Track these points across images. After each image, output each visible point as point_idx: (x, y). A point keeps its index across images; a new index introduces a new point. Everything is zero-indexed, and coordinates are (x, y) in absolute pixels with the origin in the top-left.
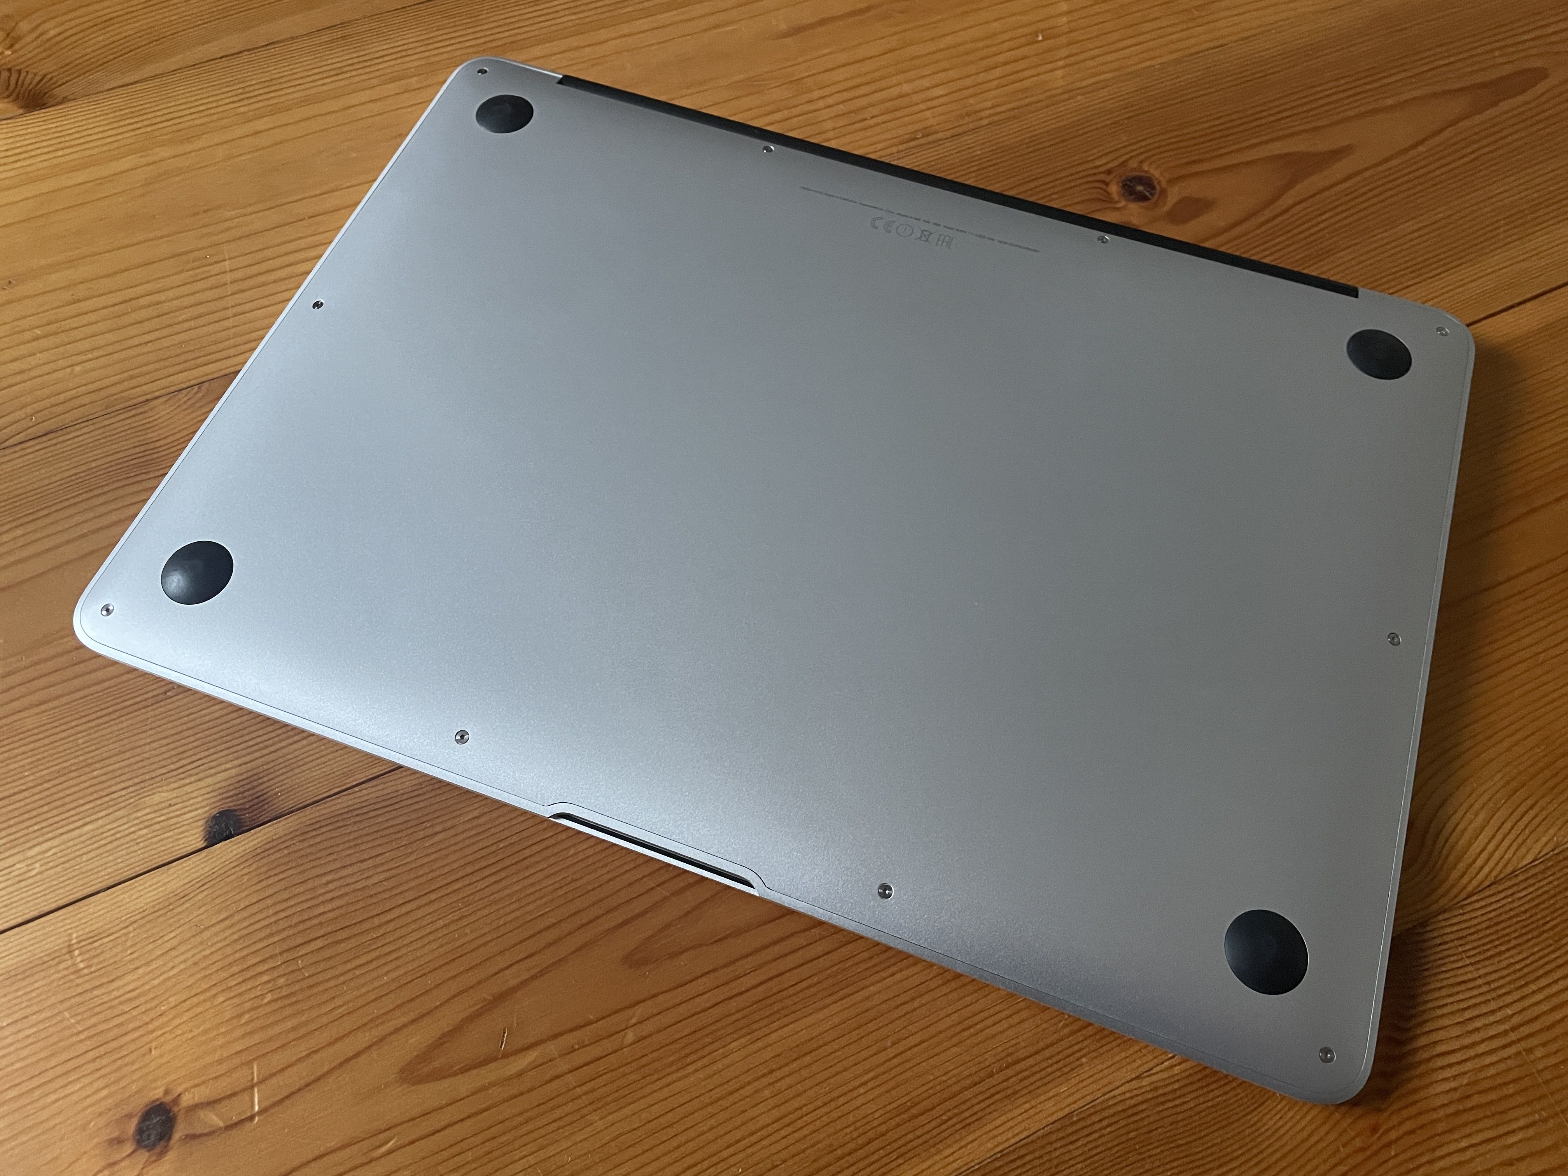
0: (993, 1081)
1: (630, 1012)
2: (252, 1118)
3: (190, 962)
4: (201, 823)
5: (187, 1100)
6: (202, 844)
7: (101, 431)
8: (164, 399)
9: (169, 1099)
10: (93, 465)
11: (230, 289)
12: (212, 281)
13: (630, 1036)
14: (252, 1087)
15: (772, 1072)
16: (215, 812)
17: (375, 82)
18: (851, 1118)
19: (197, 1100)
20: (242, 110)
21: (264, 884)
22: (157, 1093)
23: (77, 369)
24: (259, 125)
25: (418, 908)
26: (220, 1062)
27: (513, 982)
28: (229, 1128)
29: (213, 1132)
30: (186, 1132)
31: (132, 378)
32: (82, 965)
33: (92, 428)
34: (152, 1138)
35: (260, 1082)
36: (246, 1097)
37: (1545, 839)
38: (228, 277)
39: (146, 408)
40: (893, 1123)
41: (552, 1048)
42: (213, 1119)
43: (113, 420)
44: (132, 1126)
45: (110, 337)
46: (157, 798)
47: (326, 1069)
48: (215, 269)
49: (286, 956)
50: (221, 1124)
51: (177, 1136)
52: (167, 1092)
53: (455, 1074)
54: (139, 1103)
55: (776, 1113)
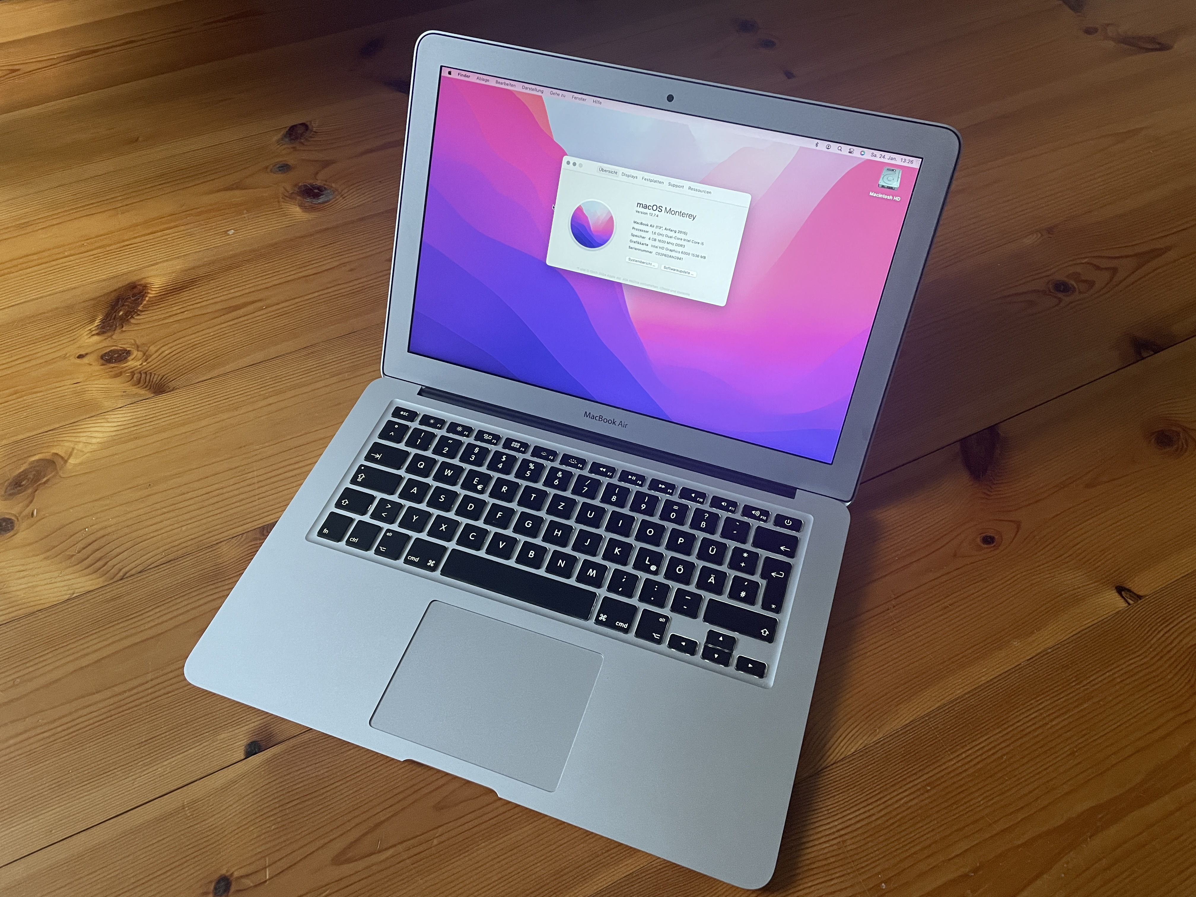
0: (599, 859)
2: (266, 881)
4: (244, 747)
5: (236, 874)
6: (243, 757)
7: (194, 559)
8: (225, 542)
9: (229, 873)
10: (192, 576)
11: (256, 486)
12: (249, 482)
13: (435, 842)
14: (266, 868)
16: (249, 742)
17: (327, 376)
19: (241, 874)
21: (271, 775)
22: (223, 872)
23: (184, 528)
26: (251, 857)
27: (382, 819)
28: (256, 886)
29: (248, 888)
30: (236, 889)
32: (189, 815)
33: (191, 557)
34: (221, 891)
35: (269, 866)
36: (263, 871)
37: (861, 742)
38: (256, 480)
41: (400, 848)
42: (248, 882)
43: (200, 554)
44: (212, 887)
45: (198, 512)
46: (223, 736)
47: (299, 859)
48: (250, 475)
50: (252, 885)
51: (233, 889)
52: (227, 871)
53: (356, 860)
54: (216, 876)
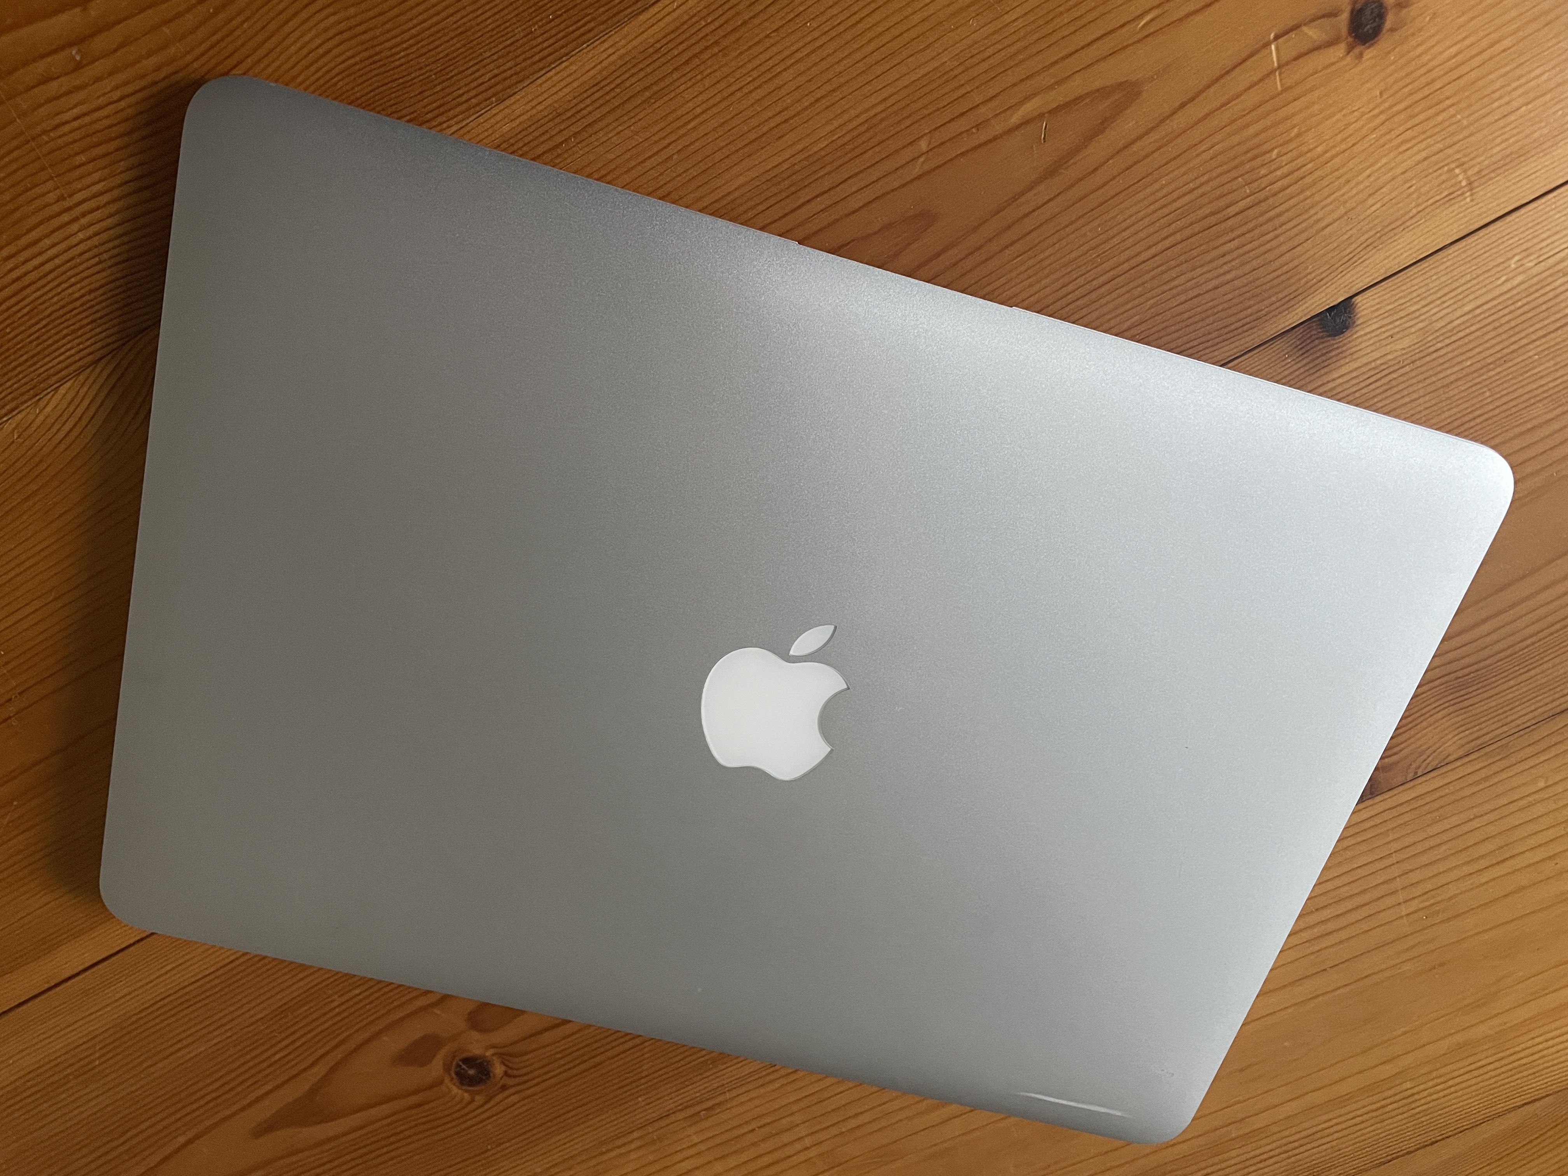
0: (574, 129)
1: (926, 167)
2: (1277, 38)
3: (1353, 183)
4: (1359, 322)
5: (1341, 48)
6: (1358, 299)
7: (1509, 719)
8: (1451, 758)
9: (1357, 51)
11: (1398, 884)
12: (1418, 891)
13: (923, 145)
14: (1280, 67)
15: (786, 121)
16: (1347, 334)
18: (707, 83)
19: (1331, 50)
20: (1408, 1085)
21: (1291, 265)
22: (1370, 54)
24: (1388, 1070)
25: (1139, 254)
26: (1312, 90)
27: (1041, 187)
28: (1296, 27)
29: (1313, 20)
30: (1338, 18)
31: (1486, 779)
32: (1457, 171)
34: (1368, 12)
35: (1273, 72)
36: (1285, 59)
38: (1401, 897)
39: (1467, 748)
40: (667, 81)
41: (998, 127)
42: (1313, 33)
43: (1500, 731)
44: (1390, 21)
45: (1513, 821)
46: (1406, 342)
47: (1212, 90)
48: (1414, 905)
49: (1262, 195)
50: (1305, 29)
51: (1345, 16)
52: (1361, 55)
53: (1088, 95)
54: (1385, 43)
55: (778, 81)
